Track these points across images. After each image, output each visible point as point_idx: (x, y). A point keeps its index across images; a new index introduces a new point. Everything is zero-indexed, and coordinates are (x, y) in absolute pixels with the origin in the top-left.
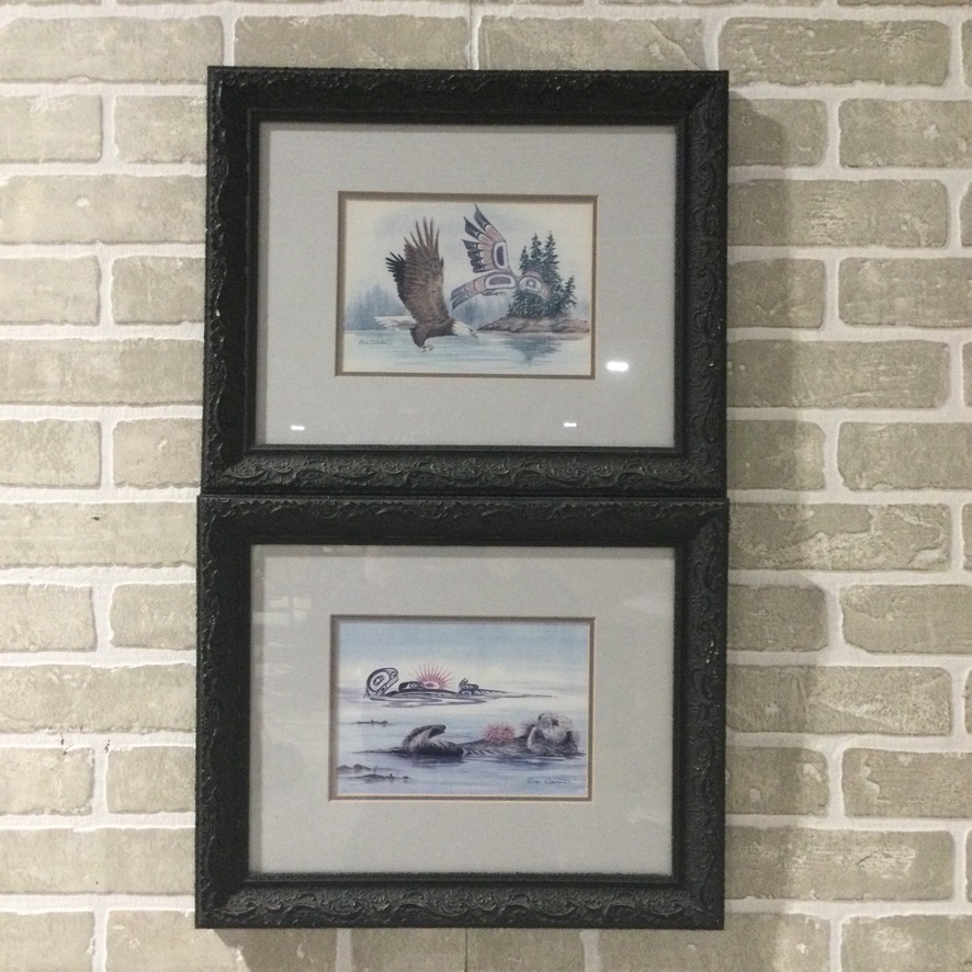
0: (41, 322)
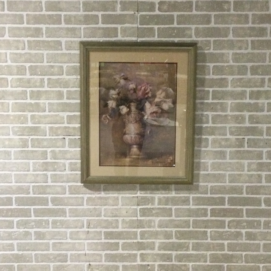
0: (71, 11)
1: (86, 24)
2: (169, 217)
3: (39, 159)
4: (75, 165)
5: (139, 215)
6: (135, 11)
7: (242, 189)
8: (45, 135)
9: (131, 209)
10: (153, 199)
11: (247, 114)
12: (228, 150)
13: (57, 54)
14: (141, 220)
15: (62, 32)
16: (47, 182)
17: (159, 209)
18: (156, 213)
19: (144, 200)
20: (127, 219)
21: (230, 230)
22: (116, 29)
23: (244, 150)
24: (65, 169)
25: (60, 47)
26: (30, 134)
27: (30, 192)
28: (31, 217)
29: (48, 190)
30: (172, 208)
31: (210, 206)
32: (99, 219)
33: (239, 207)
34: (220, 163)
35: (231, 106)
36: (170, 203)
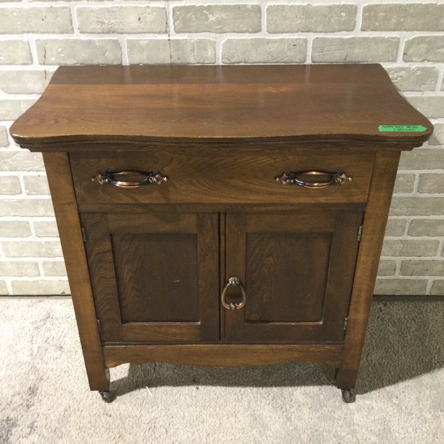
2: (252, 32)
5: (172, 28)
9: (150, 10)
14: (177, 41)
18: (219, 22)
20: (144, 38)
21: (407, 65)
30: (262, 6)
32: (69, 39)
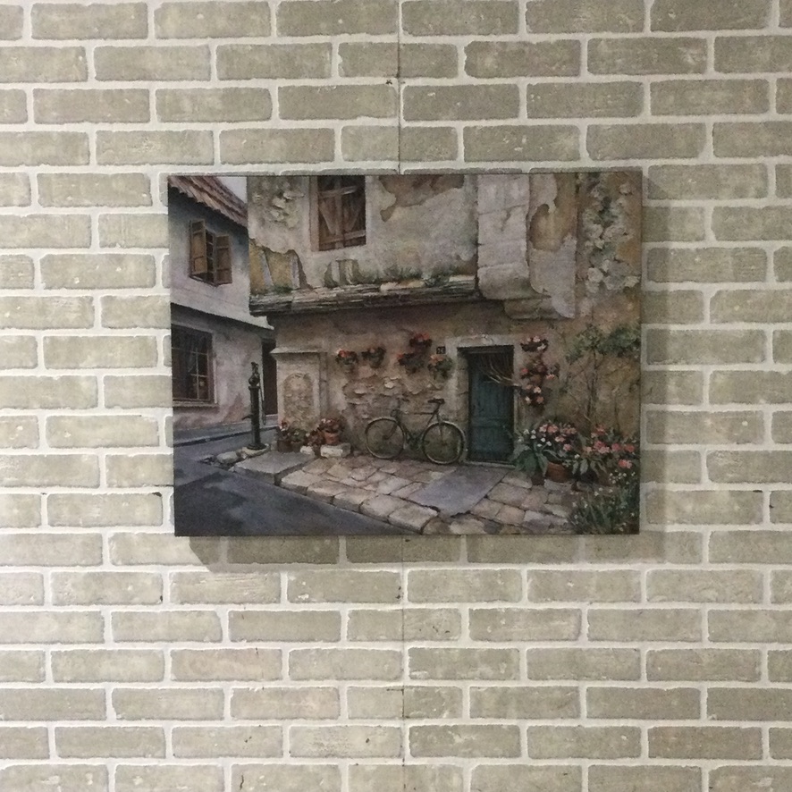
1: (229, 121)
2: (510, 757)
3: (74, 565)
4: (193, 584)
5: (408, 751)
6: (388, 76)
7: (758, 664)
8: (94, 483)
9: (381, 731)
10: (455, 696)
11: (768, 410)
12: (706, 530)
13: (135, 217)
14: (414, 767)
15: (150, 146)
16: (102, 642)
17: (476, 729)
18: (468, 744)
19: (424, 701)
20: (371, 764)
22: (329, 134)
23: (759, 533)
24: (161, 598)
25: (145, 195)
26: (46, 481)
27: (44, 675)
28: (48, 757)
29: (106, 668)
30: (521, 726)
31: (648, 722)
32: (275, 765)
33: (746, 725)
34: (681, 576)
35: (713, 383)
36: (512, 710)
